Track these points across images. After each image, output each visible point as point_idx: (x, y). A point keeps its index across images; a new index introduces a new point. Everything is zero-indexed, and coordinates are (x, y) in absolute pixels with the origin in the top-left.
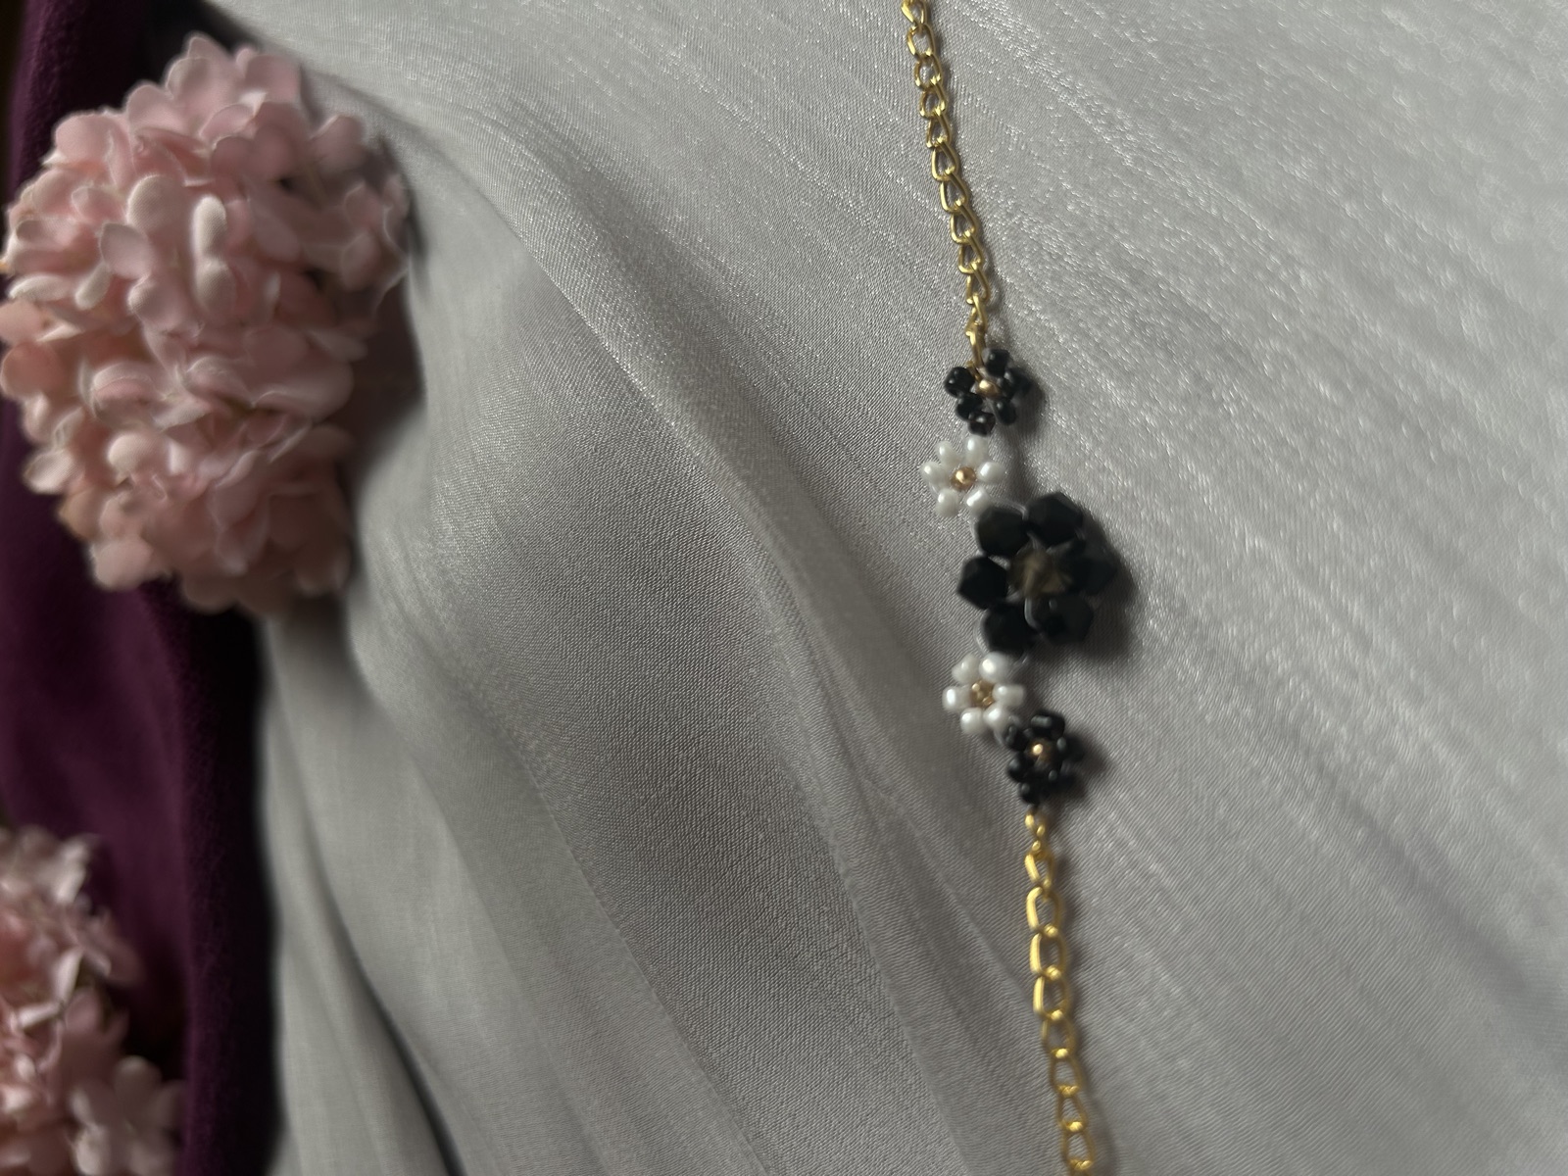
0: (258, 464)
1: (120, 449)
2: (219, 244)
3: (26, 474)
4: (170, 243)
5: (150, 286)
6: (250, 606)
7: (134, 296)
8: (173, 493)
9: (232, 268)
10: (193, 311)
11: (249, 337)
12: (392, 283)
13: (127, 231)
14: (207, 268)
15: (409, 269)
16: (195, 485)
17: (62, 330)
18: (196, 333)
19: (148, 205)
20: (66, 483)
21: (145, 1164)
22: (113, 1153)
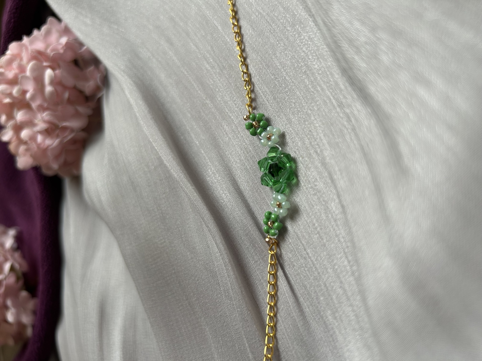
21: (26, 319)
22: (17, 316)
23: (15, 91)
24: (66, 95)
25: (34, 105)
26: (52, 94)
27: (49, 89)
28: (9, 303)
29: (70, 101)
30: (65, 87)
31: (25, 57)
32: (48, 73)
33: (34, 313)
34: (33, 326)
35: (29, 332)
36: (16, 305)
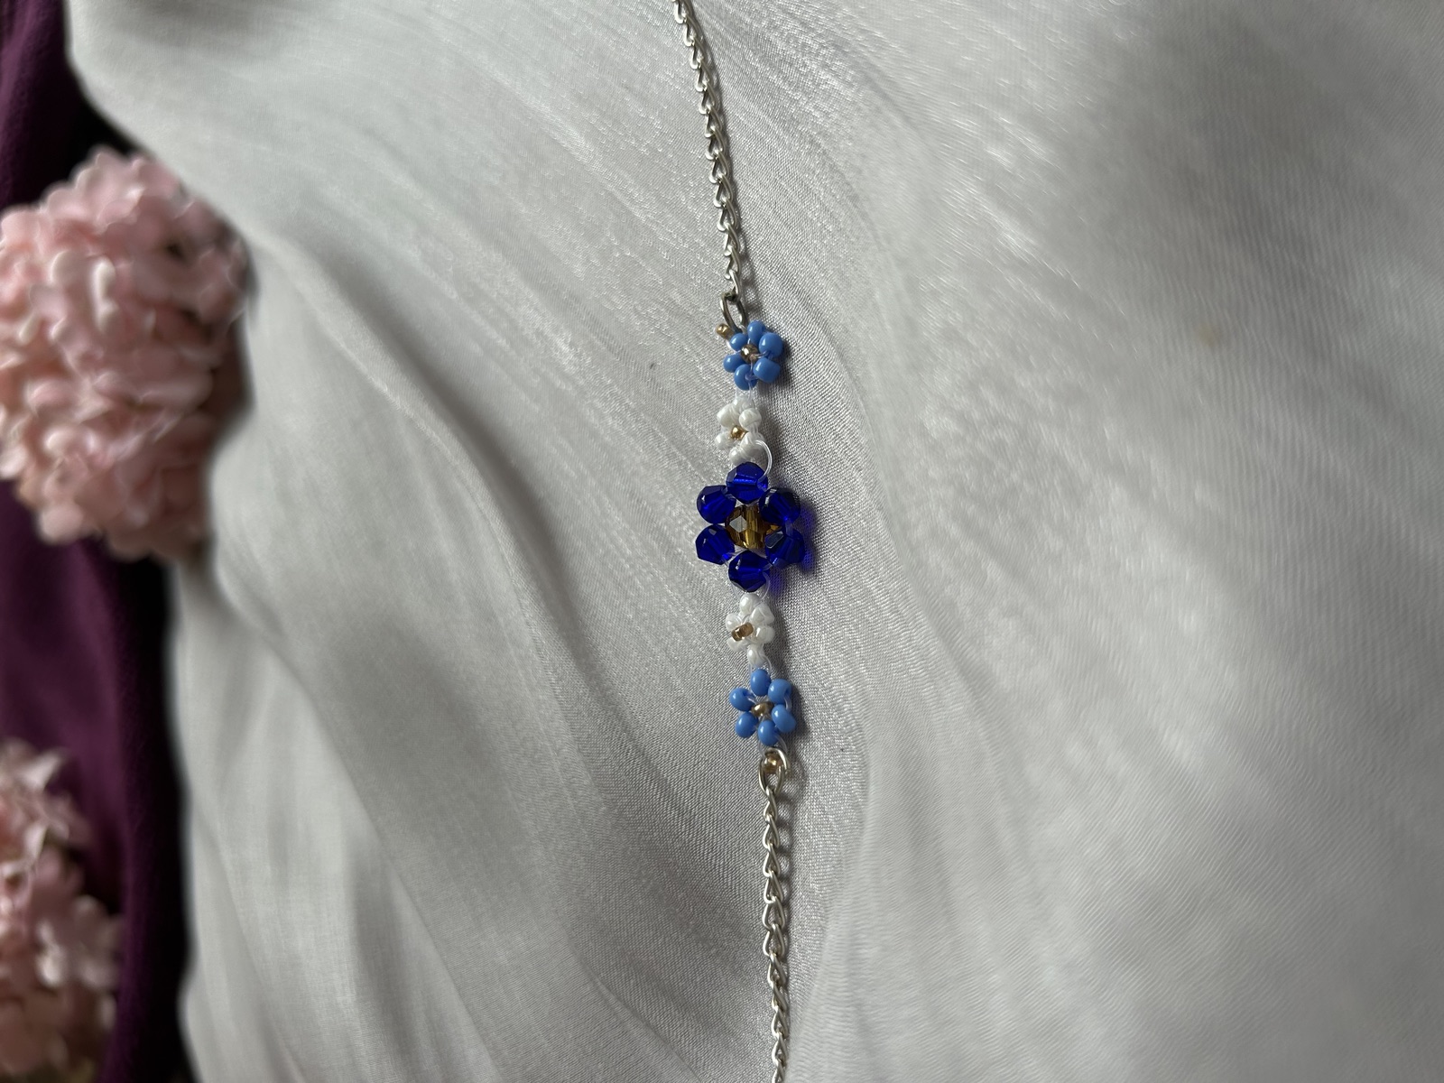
0: (146, 447)
1: (53, 440)
2: (112, 290)
4: (77, 293)
5: (65, 324)
7: (54, 331)
8: (91, 468)
9: (122, 307)
10: (96, 338)
11: (137, 354)
13: (49, 288)
16: (107, 461)
17: (11, 360)
18: (100, 354)
19: (64, 269)
20: (22, 470)
21: (95, 974)
22: (71, 966)
23: (22, 331)
24: (150, 320)
25: (71, 357)
26: (113, 320)
27: (103, 308)
28: (46, 933)
29: (157, 336)
30: (145, 303)
31: (41, 241)
32: (101, 271)
33: (117, 957)
34: (115, 994)
35: (107, 1012)
36: (64, 938)
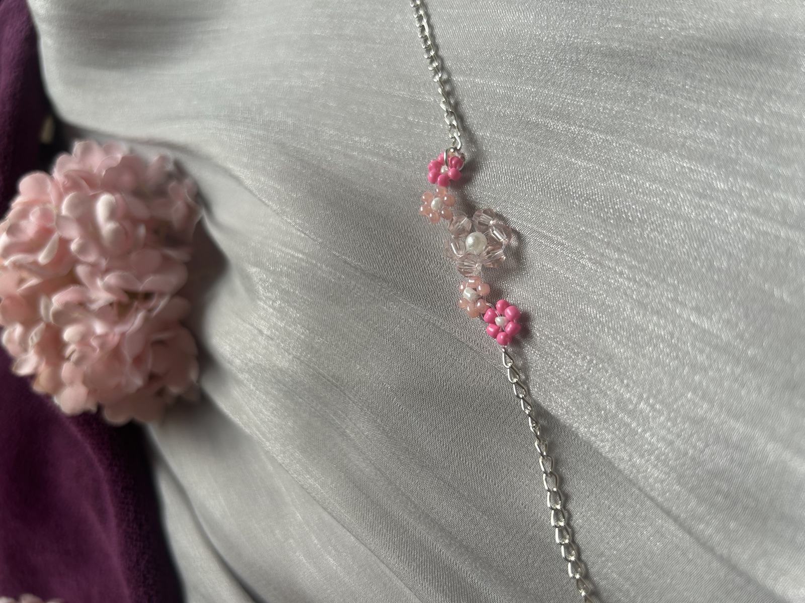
0: (146, 320)
1: (70, 333)
2: (113, 214)
3: (13, 369)
4: (87, 221)
5: (81, 241)
6: (139, 419)
7: (73, 247)
8: (102, 346)
9: (121, 224)
10: (103, 251)
11: (133, 257)
12: (197, 220)
13: (65, 218)
14: (106, 227)
15: (203, 213)
16: (114, 339)
17: (33, 281)
18: (104, 263)
19: (73, 206)
20: (36, 368)
